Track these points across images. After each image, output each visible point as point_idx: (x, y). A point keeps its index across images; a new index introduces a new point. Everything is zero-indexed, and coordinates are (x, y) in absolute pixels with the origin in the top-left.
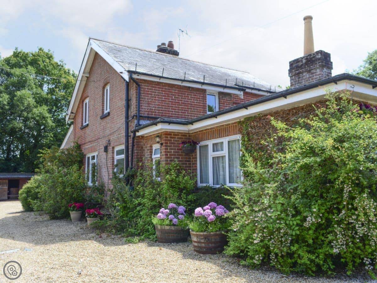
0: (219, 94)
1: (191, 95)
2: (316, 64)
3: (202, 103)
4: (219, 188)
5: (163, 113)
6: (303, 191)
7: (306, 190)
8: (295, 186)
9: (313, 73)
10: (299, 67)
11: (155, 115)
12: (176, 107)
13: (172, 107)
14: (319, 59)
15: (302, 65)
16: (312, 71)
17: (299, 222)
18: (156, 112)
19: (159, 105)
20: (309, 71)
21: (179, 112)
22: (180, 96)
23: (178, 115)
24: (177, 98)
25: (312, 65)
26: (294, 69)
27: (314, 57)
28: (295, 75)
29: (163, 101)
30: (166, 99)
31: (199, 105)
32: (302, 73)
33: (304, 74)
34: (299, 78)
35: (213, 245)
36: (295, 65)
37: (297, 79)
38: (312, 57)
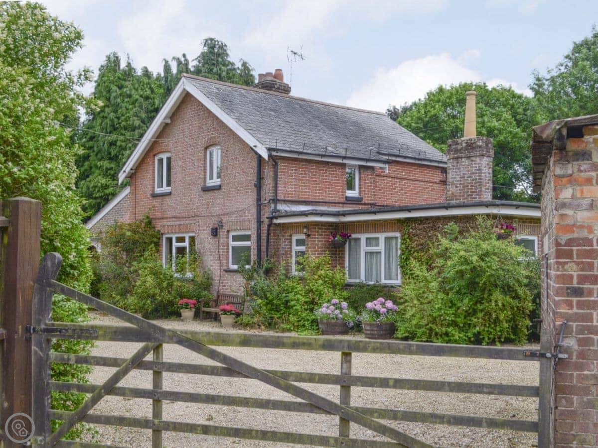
0: (359, 168)
1: (330, 171)
2: (477, 151)
3: (341, 180)
4: (374, 284)
5: (299, 194)
6: (458, 289)
7: (460, 289)
8: (452, 286)
9: (472, 161)
10: (458, 150)
11: (291, 197)
12: (313, 187)
13: (309, 186)
14: (480, 147)
15: (461, 149)
16: (472, 158)
17: (454, 312)
18: (292, 194)
19: (296, 185)
20: (469, 158)
21: (316, 193)
22: (318, 173)
23: (315, 196)
24: (315, 175)
25: (472, 152)
26: (452, 151)
27: (475, 143)
28: (453, 158)
29: (300, 180)
30: (303, 177)
31: (338, 183)
32: (461, 158)
33: (463, 160)
34: (458, 163)
35: (384, 332)
36: (453, 147)
37: (455, 164)
38: (472, 142)
